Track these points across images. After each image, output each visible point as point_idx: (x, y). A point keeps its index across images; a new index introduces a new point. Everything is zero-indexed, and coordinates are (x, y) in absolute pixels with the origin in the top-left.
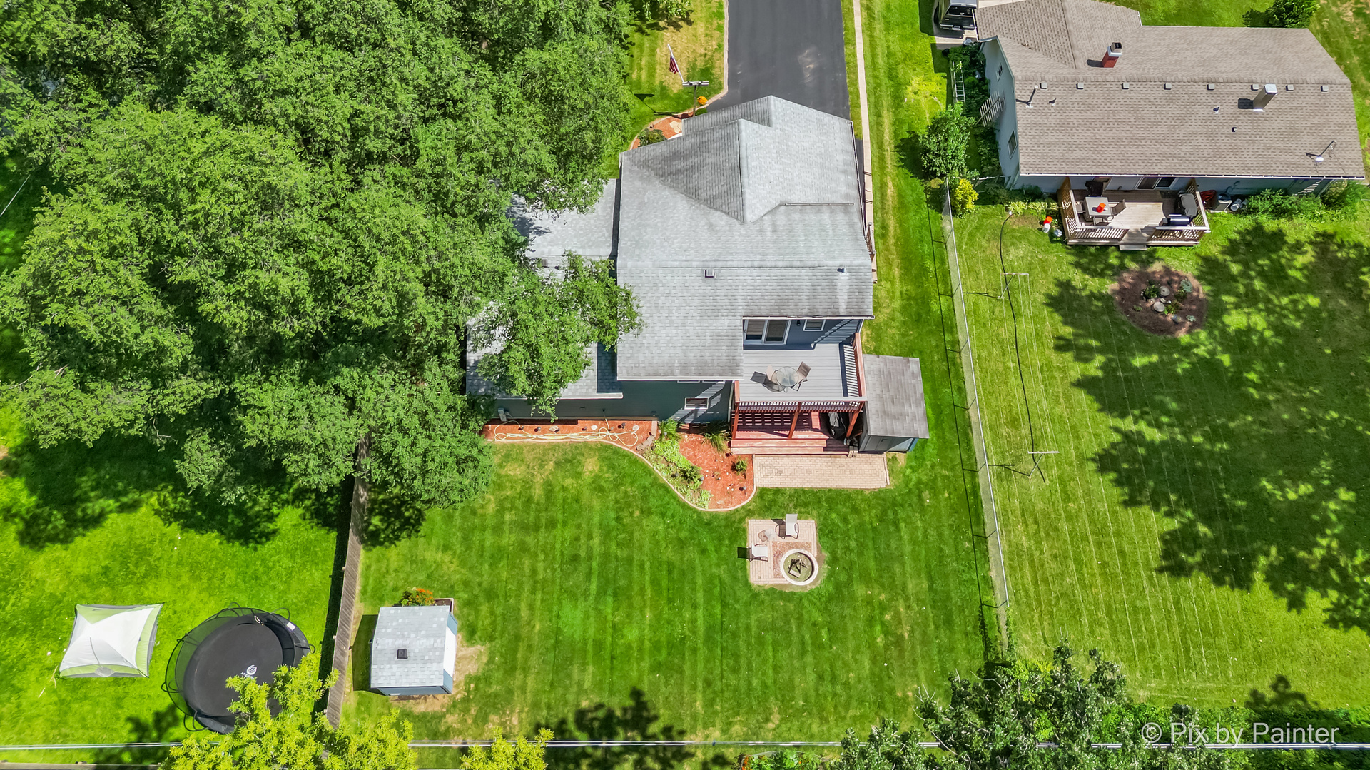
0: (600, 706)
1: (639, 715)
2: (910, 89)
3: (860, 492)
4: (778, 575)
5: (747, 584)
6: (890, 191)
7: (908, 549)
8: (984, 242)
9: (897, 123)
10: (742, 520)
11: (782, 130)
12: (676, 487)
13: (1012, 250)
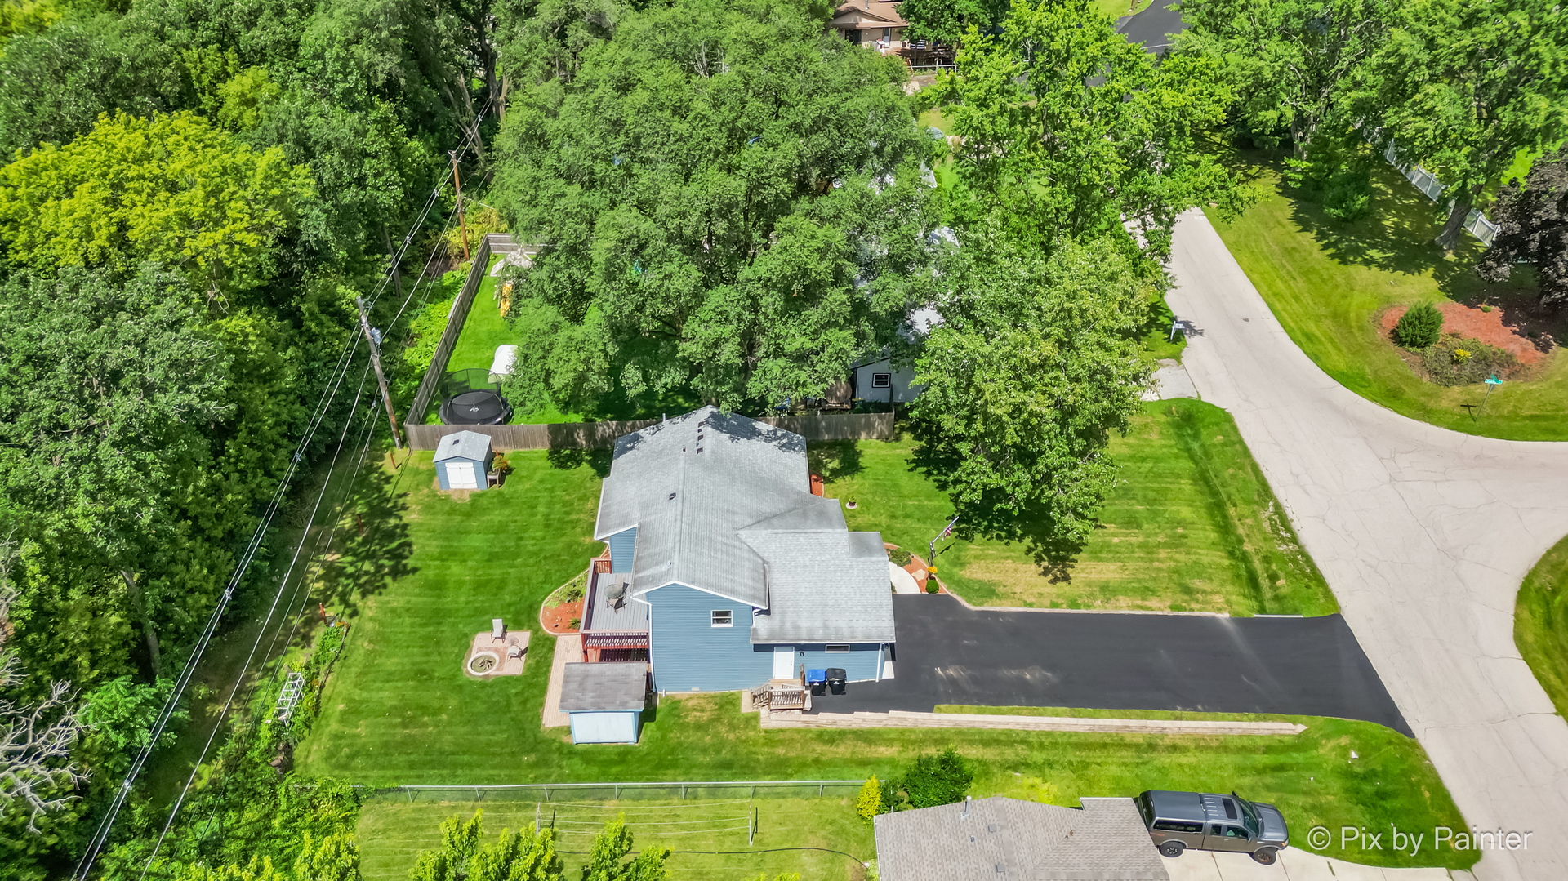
0: (411, 552)
1: (398, 572)
2: (1038, 781)
3: (542, 705)
4: (480, 650)
5: (477, 632)
6: (884, 752)
7: (483, 738)
8: (823, 833)
9: (983, 763)
10: (530, 627)
11: (851, 567)
12: (564, 588)
13: (814, 860)
